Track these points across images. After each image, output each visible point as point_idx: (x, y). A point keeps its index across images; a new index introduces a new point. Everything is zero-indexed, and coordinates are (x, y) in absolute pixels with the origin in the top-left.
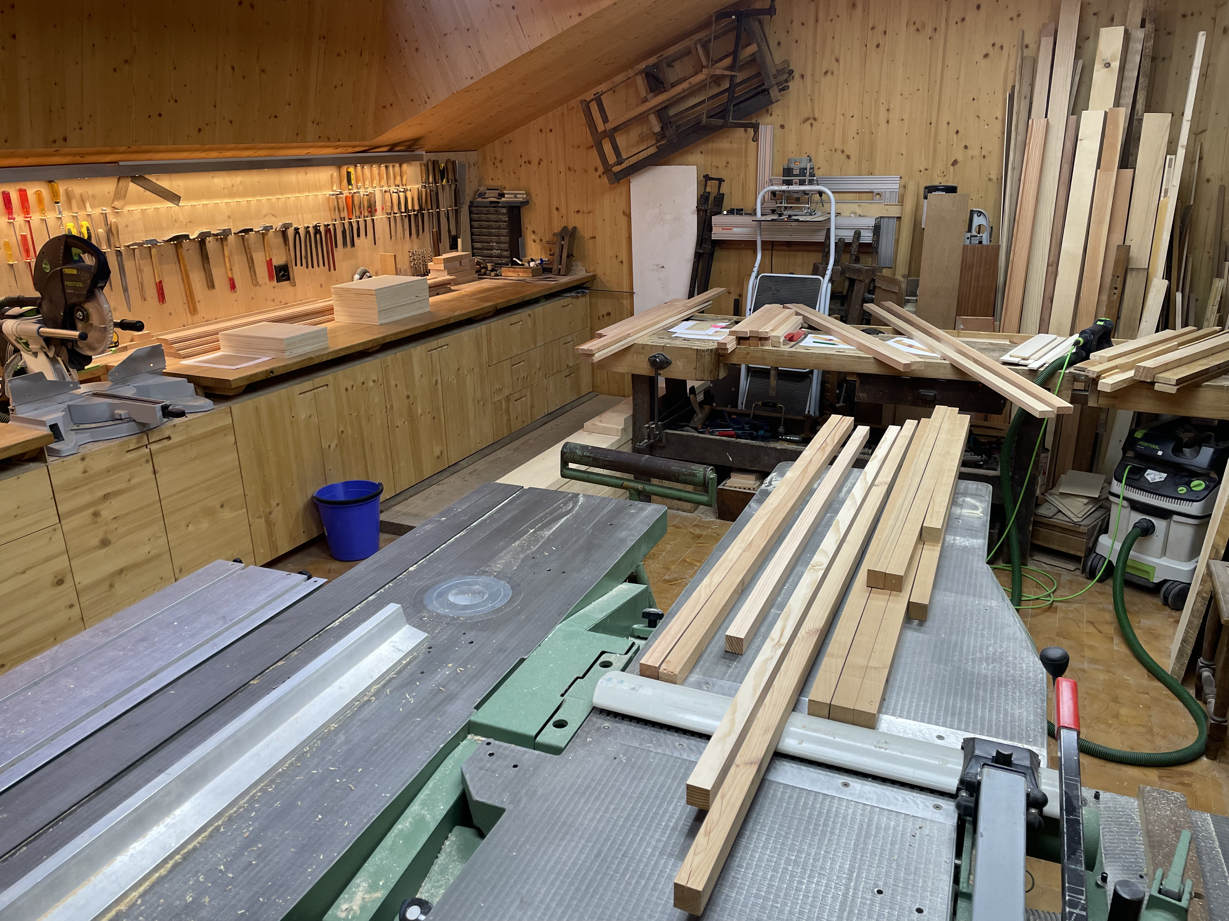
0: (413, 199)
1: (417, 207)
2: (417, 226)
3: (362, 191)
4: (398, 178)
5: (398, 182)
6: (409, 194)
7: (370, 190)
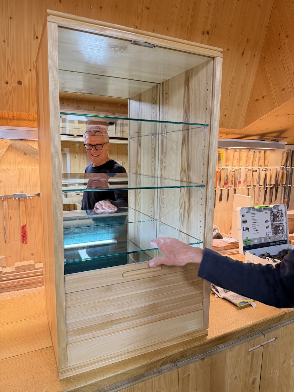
0: (271, 176)
1: (273, 182)
2: (271, 196)
3: (230, 169)
4: (262, 161)
5: (260, 164)
6: (269, 173)
7: (237, 168)
